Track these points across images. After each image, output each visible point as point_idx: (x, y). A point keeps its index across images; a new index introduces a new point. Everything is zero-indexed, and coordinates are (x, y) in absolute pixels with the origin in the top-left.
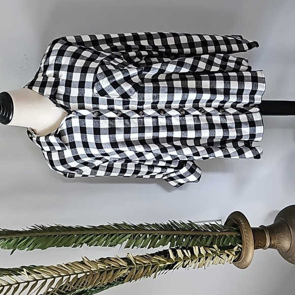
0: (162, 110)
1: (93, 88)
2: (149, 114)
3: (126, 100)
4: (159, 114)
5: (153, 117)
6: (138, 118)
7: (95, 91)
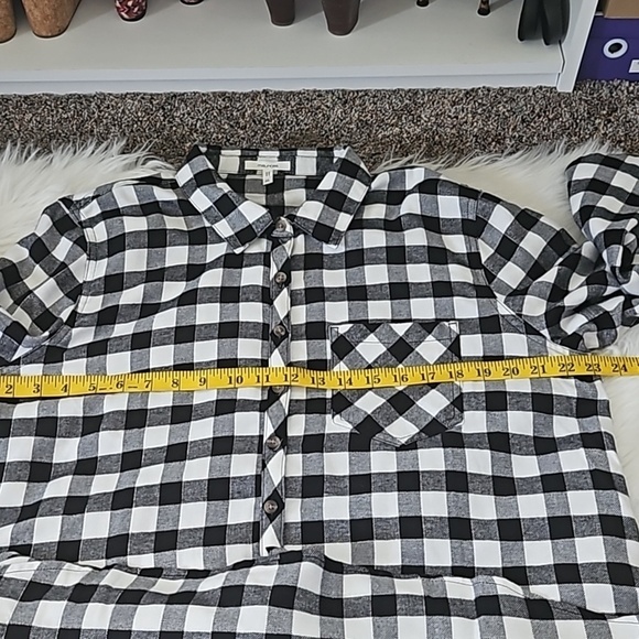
0: (281, 506)
1: (350, 322)
2: (269, 466)
3: (328, 406)
4: (269, 499)
5: (258, 478)
6: (261, 437)
7: (343, 329)
